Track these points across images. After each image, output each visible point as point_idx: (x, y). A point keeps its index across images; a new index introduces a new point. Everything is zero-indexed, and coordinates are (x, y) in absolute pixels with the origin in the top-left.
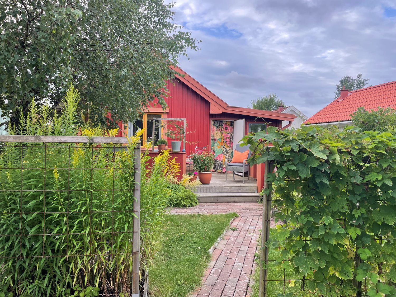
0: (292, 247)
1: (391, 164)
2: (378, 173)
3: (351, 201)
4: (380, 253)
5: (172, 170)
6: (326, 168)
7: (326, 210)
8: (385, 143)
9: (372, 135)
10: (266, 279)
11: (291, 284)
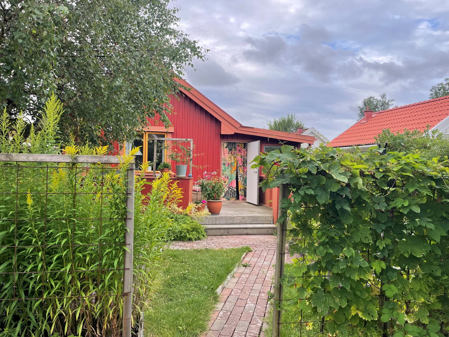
0: (310, 284)
1: (418, 189)
2: (404, 199)
3: (375, 231)
4: (408, 290)
5: (172, 196)
6: (347, 193)
7: (348, 241)
8: (411, 165)
9: (398, 156)
10: (280, 322)
11: (308, 326)
